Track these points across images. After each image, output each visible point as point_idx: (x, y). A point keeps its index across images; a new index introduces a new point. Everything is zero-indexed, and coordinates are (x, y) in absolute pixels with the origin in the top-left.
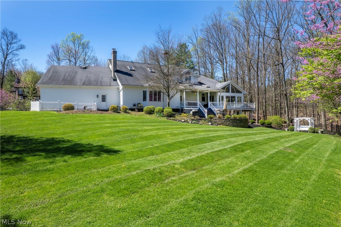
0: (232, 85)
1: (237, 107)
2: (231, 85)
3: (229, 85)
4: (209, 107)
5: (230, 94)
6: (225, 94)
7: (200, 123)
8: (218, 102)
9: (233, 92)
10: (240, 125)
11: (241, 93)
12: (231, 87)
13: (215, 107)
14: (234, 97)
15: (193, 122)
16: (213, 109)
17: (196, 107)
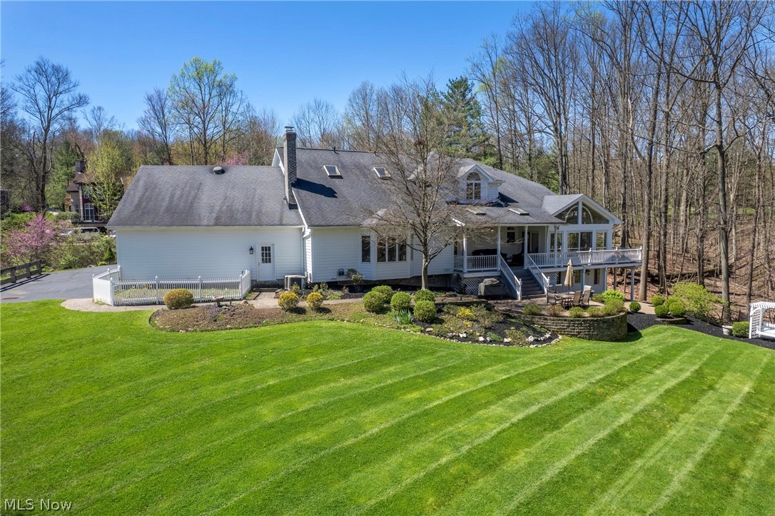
0: (586, 203)
1: (595, 262)
2: (584, 205)
3: (577, 204)
4: (526, 268)
5: (580, 228)
6: (567, 230)
7: (506, 340)
8: (548, 254)
9: (586, 220)
11: (607, 222)
12: (583, 209)
13: (537, 266)
14: (589, 235)
15: (488, 339)
16: (534, 272)
17: (494, 269)
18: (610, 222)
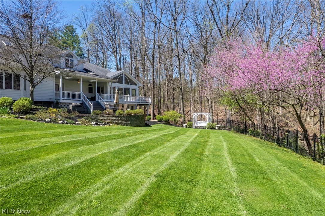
0: (126, 75)
1: (131, 101)
3: (122, 74)
4: (97, 100)
5: (124, 86)
6: (117, 86)
7: (77, 123)
8: (109, 94)
9: (127, 83)
10: (136, 123)
12: (125, 77)
13: (104, 100)
14: (128, 89)
15: (65, 122)
16: (101, 103)
17: (79, 99)
18: (137, 85)
